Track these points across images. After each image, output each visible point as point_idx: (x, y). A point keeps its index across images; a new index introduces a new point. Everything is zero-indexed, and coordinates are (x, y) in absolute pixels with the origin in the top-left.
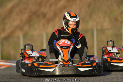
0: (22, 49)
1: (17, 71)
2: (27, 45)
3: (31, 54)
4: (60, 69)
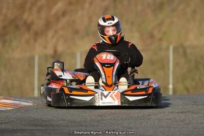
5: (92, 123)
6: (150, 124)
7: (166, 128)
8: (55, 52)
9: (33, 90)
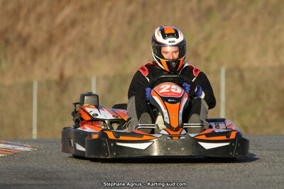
0: (75, 104)
1: (65, 150)
2: (86, 95)
3: (97, 115)
4: (163, 144)
5: (114, 176)
6: (196, 177)
7: (218, 182)
8: (62, 76)
9: (31, 129)
